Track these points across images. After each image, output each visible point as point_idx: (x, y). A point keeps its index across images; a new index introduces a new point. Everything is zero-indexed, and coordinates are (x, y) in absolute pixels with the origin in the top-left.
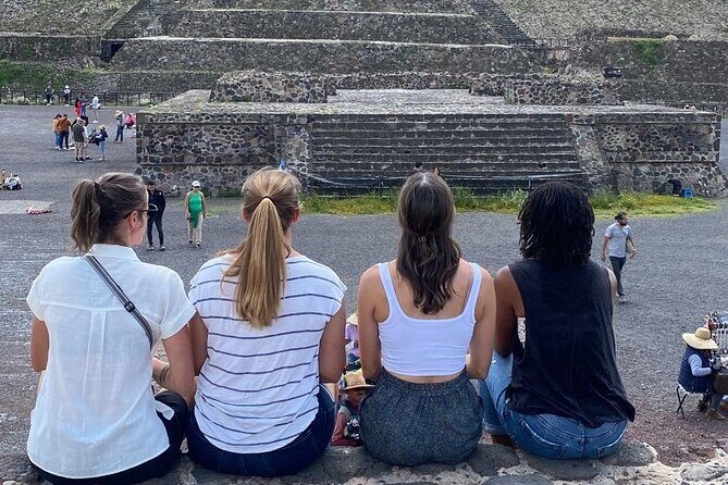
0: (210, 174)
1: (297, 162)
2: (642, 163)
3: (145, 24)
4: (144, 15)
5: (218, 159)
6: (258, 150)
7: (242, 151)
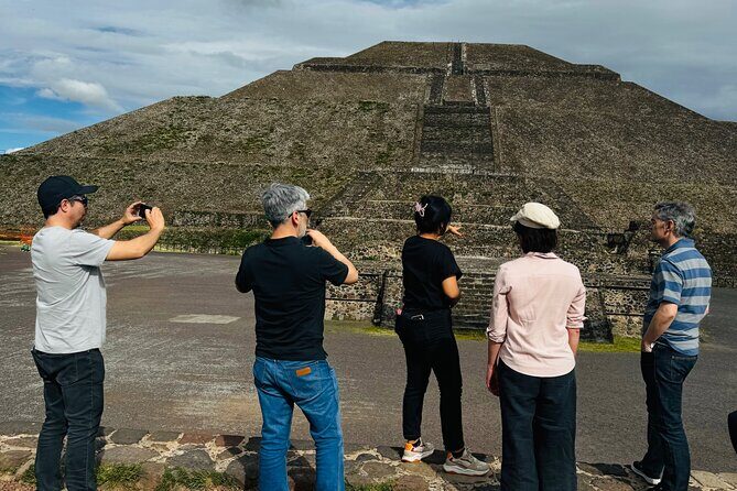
0: (339, 305)
1: (393, 300)
2: (634, 315)
3: (339, 209)
4: (339, 203)
5: (345, 296)
6: (371, 291)
7: (360, 291)
